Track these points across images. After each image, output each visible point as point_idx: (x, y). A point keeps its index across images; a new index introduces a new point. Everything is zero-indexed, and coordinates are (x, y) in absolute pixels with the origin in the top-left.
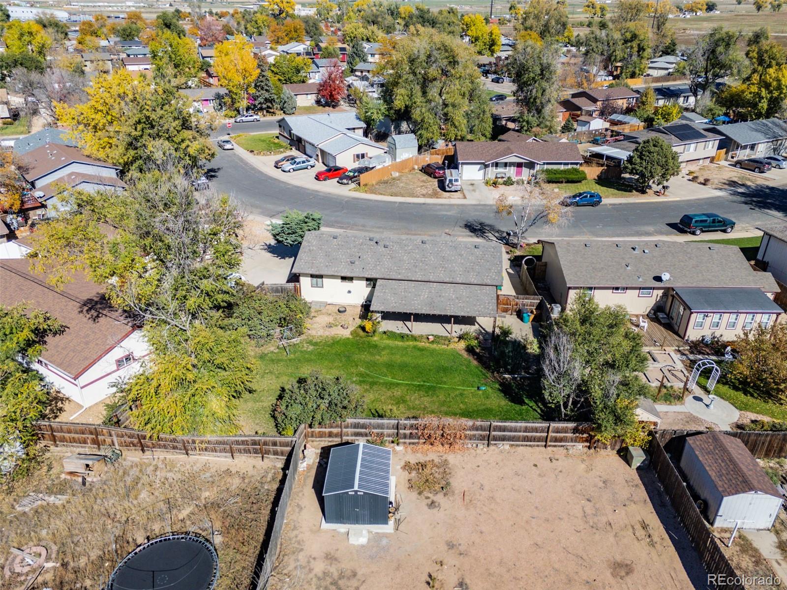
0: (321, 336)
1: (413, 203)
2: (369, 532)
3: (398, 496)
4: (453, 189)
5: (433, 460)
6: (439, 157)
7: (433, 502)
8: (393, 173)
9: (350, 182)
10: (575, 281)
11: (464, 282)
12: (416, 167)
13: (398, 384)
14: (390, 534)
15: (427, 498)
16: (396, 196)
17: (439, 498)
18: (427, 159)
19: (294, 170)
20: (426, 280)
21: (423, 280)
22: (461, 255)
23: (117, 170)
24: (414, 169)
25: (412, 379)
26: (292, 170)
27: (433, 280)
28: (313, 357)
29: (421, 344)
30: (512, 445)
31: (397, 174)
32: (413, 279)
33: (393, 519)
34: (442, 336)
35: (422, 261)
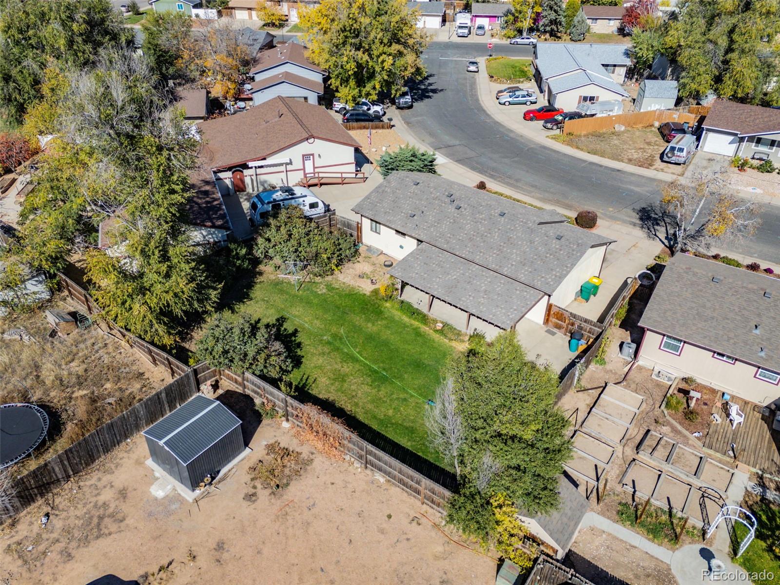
0: (344, 283)
1: (606, 167)
2: (174, 489)
3: (234, 470)
4: (674, 159)
5: (301, 453)
6: (693, 116)
7: (254, 495)
8: (616, 126)
9: (555, 127)
10: (655, 321)
11: (509, 275)
12: (657, 124)
13: (357, 360)
14: (187, 501)
15: (255, 487)
16: (595, 154)
17: (263, 494)
18: (675, 116)
19: (510, 104)
20: (470, 259)
21: (467, 257)
22: (532, 242)
23: (323, 75)
24: (652, 126)
25: (375, 361)
26: (507, 103)
27: (477, 261)
28: (315, 301)
29: (424, 328)
30: (389, 481)
31: (623, 128)
32: (457, 253)
33: (203, 489)
34: (455, 329)
35: (482, 235)
